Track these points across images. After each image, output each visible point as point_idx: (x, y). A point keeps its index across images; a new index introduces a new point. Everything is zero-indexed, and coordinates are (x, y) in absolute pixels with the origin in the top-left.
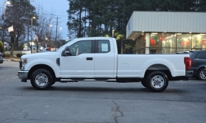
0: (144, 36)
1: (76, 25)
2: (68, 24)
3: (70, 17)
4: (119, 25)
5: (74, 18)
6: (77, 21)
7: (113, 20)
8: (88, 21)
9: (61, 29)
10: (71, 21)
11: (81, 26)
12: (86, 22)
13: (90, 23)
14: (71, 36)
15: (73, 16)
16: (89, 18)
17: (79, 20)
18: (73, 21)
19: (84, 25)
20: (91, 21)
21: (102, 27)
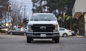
2: (33, 10)
3: (34, 5)
4: (68, 10)
5: (36, 6)
6: (39, 7)
7: (64, 6)
8: (46, 7)
9: (28, 13)
10: (35, 8)
12: (45, 9)
13: (48, 9)
15: (36, 4)
16: (47, 5)
17: (40, 7)
18: (36, 8)
19: (44, 11)
20: (49, 7)
21: (56, 12)
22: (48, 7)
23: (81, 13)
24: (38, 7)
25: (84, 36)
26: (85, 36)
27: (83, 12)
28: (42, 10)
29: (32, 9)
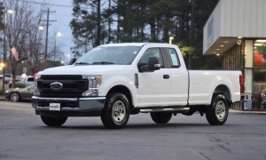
0: (242, 46)
1: (90, 27)
2: (74, 24)
3: (76, 10)
5: (85, 12)
6: (92, 17)
9: (59, 34)
10: (80, 19)
11: (100, 28)
12: (111, 21)
13: (119, 21)
14: (80, 50)
15: (82, 6)
16: (118, 11)
17: (96, 16)
18: (83, 17)
19: (107, 28)
20: (122, 18)
21: (145, 32)
22: (119, 17)
23: (236, 38)
24: (89, 17)
25: (243, 110)
26: (245, 108)
27: (240, 37)
28: (103, 27)
29: (70, 21)
